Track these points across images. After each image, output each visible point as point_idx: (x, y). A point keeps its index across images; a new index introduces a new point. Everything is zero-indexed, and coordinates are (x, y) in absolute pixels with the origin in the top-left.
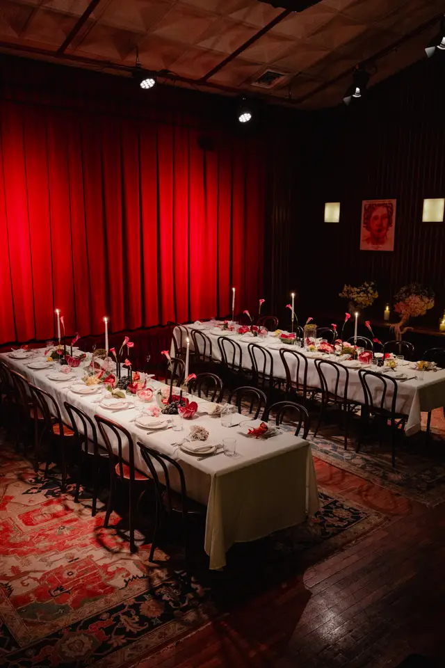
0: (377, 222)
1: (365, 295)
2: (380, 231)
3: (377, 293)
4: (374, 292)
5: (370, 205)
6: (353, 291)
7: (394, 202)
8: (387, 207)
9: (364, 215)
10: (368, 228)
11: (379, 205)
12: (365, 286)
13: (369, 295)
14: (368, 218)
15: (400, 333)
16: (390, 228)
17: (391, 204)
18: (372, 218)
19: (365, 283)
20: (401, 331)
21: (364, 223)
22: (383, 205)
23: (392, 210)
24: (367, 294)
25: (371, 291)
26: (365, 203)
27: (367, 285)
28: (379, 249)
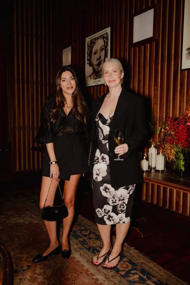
0: (97, 56)
2: (99, 64)
5: (91, 41)
7: (108, 30)
8: (103, 38)
9: (87, 52)
10: (91, 65)
11: (98, 38)
14: (90, 55)
16: (106, 59)
17: (107, 34)
18: (93, 54)
21: (88, 60)
22: (100, 36)
23: (108, 40)
26: (88, 40)
28: (100, 83)
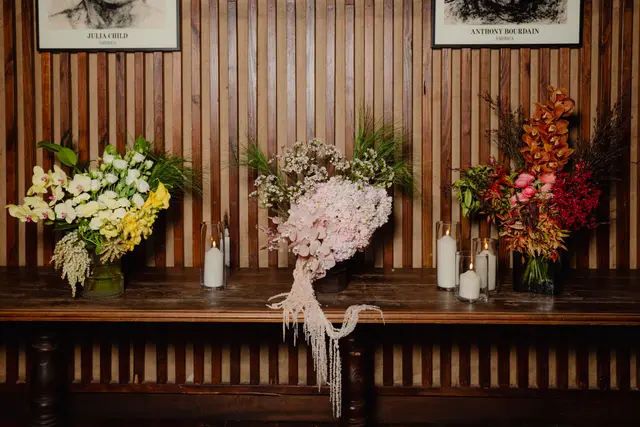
1: (124, 202)
3: (161, 186)
4: (154, 186)
6: (71, 189)
12: (110, 169)
13: (137, 199)
15: (335, 335)
19: (108, 159)
20: (338, 326)
24: (130, 197)
25: (143, 186)
27: (120, 164)
